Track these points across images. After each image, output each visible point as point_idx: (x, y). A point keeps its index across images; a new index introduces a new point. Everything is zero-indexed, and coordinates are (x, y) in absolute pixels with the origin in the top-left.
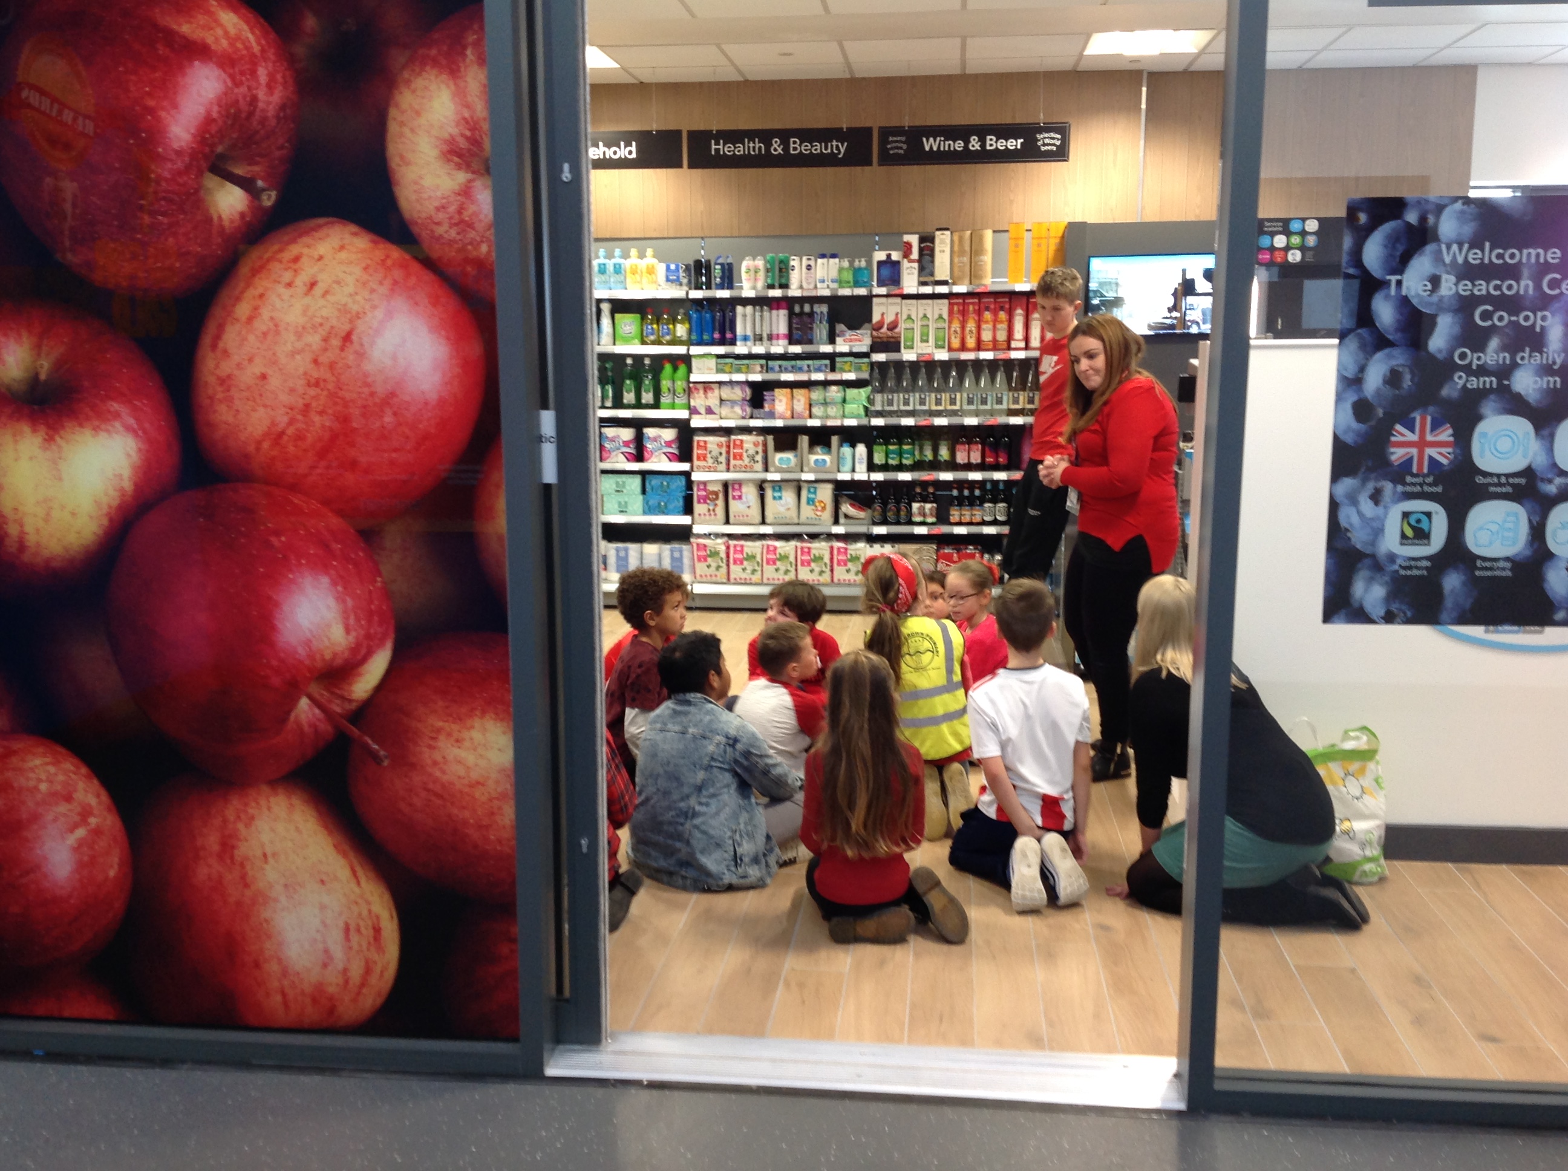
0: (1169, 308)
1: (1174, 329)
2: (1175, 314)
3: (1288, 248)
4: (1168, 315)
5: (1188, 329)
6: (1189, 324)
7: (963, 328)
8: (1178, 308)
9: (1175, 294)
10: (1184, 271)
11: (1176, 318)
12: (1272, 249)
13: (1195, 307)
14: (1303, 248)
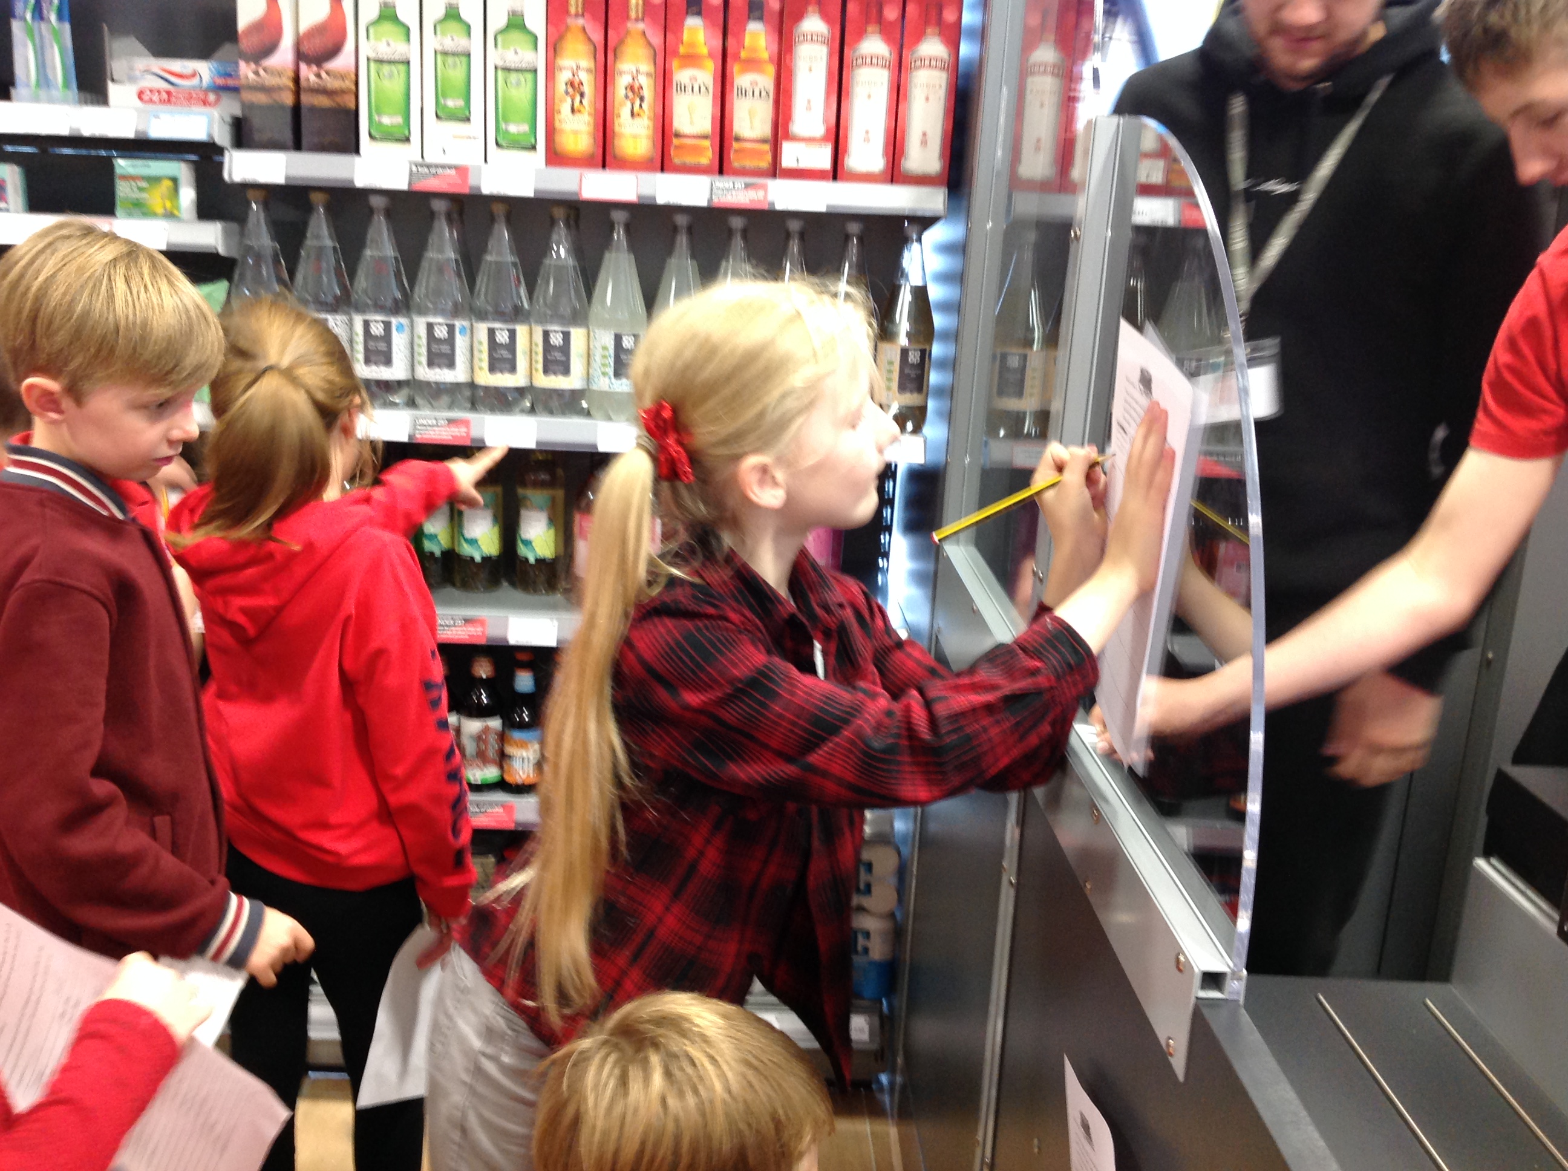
7: (605, 76)
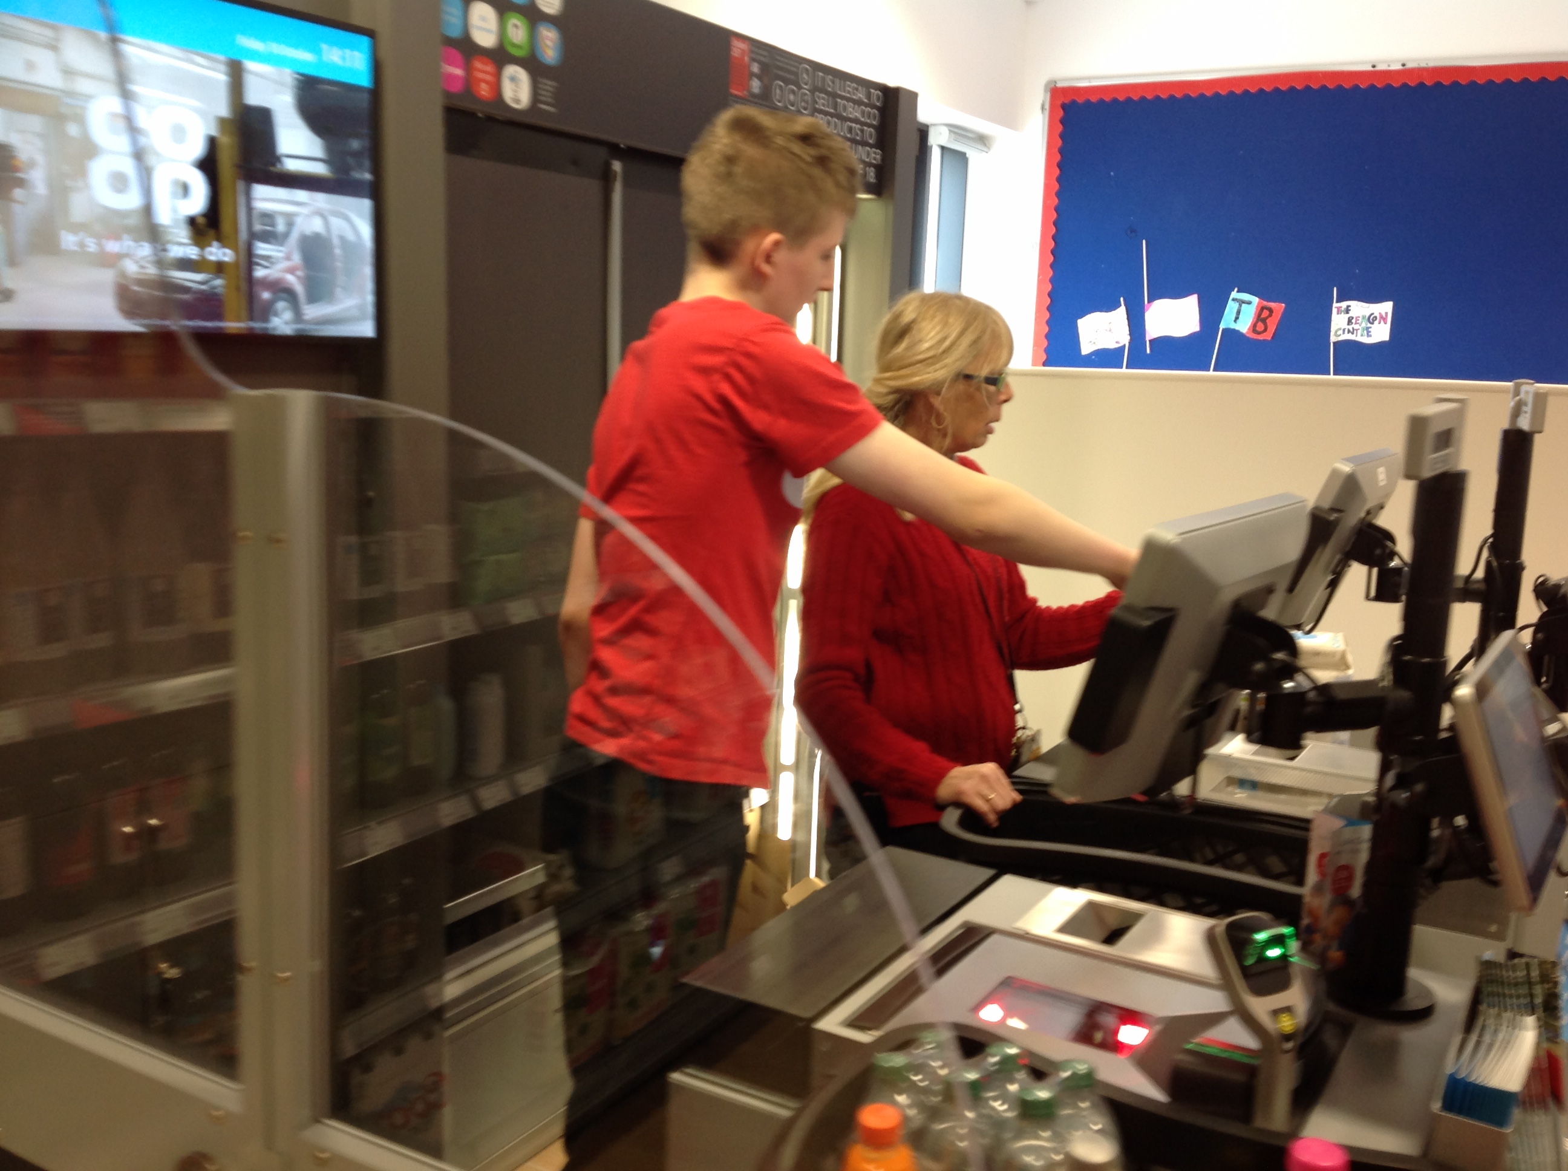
0: (192, 221)
1: (219, 317)
2: (217, 253)
3: (500, 56)
4: (192, 252)
5: (265, 318)
6: (266, 295)
8: (226, 226)
9: (208, 165)
10: (236, 71)
11: (219, 268)
12: (465, 47)
13: (281, 227)
14: (532, 64)
